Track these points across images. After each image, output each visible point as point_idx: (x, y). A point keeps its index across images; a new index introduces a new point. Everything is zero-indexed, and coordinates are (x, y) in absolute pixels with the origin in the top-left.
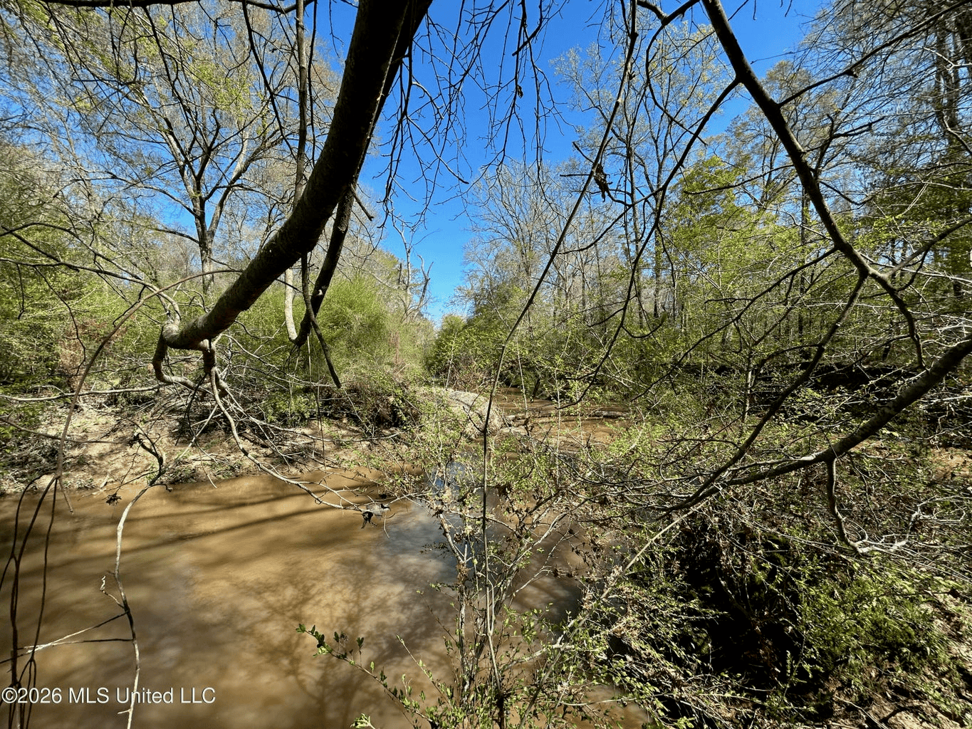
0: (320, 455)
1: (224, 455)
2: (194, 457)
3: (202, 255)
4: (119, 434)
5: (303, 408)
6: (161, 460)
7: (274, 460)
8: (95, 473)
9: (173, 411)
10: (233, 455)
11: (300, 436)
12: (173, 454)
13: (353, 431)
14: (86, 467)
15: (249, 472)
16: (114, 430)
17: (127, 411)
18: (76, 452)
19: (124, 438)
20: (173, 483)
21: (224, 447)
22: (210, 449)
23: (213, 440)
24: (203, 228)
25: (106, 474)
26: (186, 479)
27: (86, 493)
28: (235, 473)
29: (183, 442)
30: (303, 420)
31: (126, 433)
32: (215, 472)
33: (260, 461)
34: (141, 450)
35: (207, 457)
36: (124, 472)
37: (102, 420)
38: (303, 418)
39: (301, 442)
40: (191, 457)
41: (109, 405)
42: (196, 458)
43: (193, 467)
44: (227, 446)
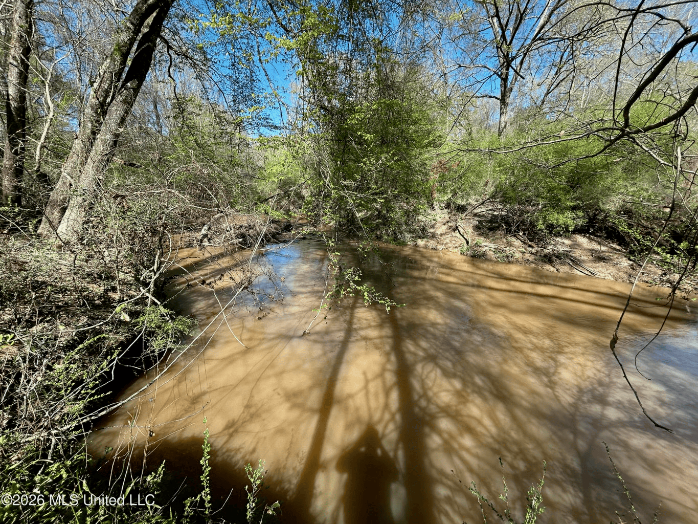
0: (576, 262)
1: (503, 246)
2: (485, 244)
3: (501, 109)
4: (449, 224)
5: (570, 222)
6: (468, 242)
7: (537, 257)
8: (438, 243)
9: (475, 215)
10: (508, 248)
11: (561, 244)
12: (474, 240)
13: (614, 249)
14: (435, 239)
15: (517, 261)
16: (448, 222)
17: (454, 212)
18: (432, 230)
19: (452, 227)
20: (472, 256)
21: (503, 242)
22: (494, 241)
23: (497, 236)
24: (505, 87)
25: (443, 244)
26: (480, 256)
27: (434, 251)
28: (508, 260)
29: (479, 234)
30: (566, 232)
31: (452, 224)
32: (497, 256)
33: (527, 256)
34: (458, 235)
35: (492, 246)
36: (450, 245)
37: (443, 216)
38: (568, 231)
39: (561, 249)
40: (483, 244)
41: (446, 208)
42: (487, 246)
43: (484, 249)
44: (505, 241)
